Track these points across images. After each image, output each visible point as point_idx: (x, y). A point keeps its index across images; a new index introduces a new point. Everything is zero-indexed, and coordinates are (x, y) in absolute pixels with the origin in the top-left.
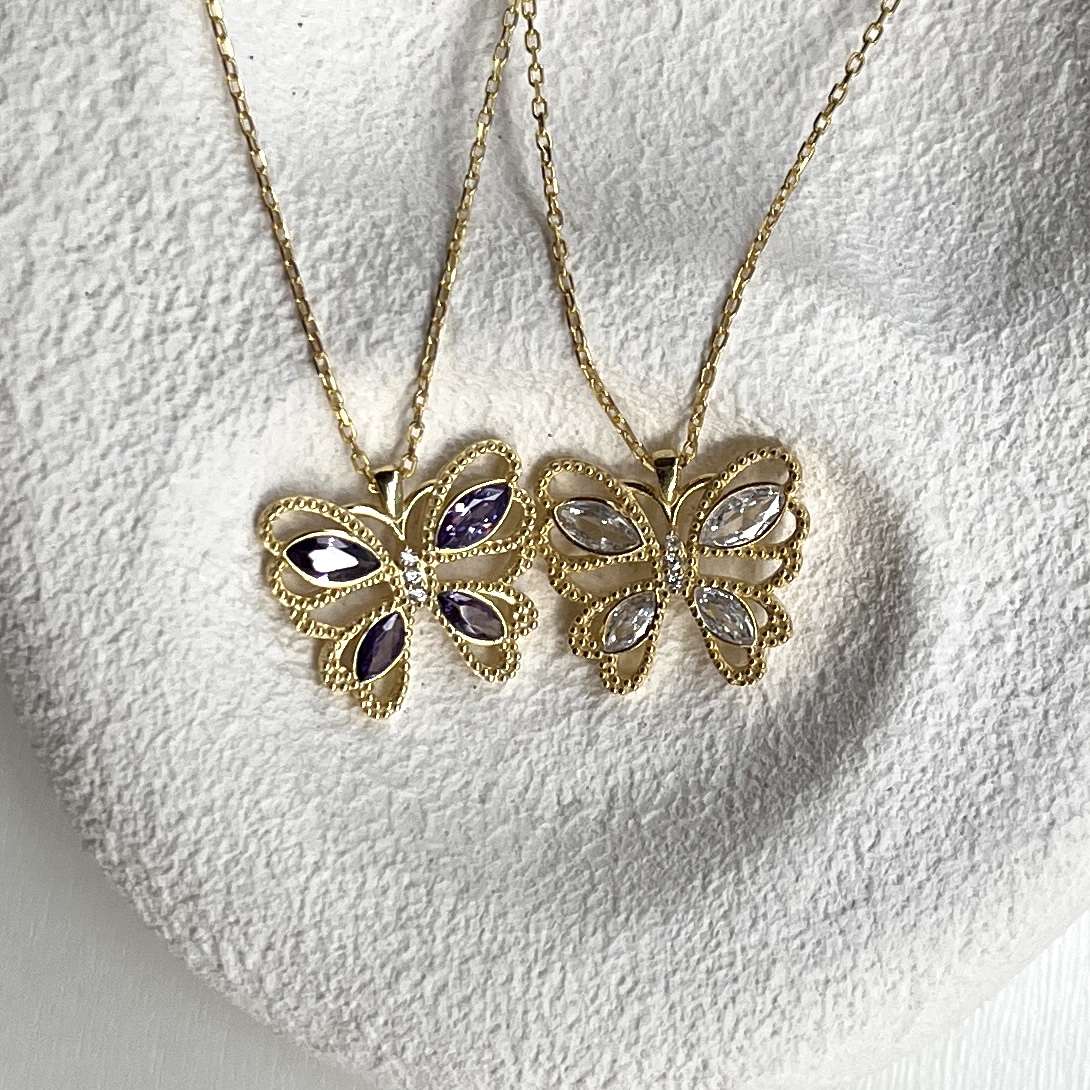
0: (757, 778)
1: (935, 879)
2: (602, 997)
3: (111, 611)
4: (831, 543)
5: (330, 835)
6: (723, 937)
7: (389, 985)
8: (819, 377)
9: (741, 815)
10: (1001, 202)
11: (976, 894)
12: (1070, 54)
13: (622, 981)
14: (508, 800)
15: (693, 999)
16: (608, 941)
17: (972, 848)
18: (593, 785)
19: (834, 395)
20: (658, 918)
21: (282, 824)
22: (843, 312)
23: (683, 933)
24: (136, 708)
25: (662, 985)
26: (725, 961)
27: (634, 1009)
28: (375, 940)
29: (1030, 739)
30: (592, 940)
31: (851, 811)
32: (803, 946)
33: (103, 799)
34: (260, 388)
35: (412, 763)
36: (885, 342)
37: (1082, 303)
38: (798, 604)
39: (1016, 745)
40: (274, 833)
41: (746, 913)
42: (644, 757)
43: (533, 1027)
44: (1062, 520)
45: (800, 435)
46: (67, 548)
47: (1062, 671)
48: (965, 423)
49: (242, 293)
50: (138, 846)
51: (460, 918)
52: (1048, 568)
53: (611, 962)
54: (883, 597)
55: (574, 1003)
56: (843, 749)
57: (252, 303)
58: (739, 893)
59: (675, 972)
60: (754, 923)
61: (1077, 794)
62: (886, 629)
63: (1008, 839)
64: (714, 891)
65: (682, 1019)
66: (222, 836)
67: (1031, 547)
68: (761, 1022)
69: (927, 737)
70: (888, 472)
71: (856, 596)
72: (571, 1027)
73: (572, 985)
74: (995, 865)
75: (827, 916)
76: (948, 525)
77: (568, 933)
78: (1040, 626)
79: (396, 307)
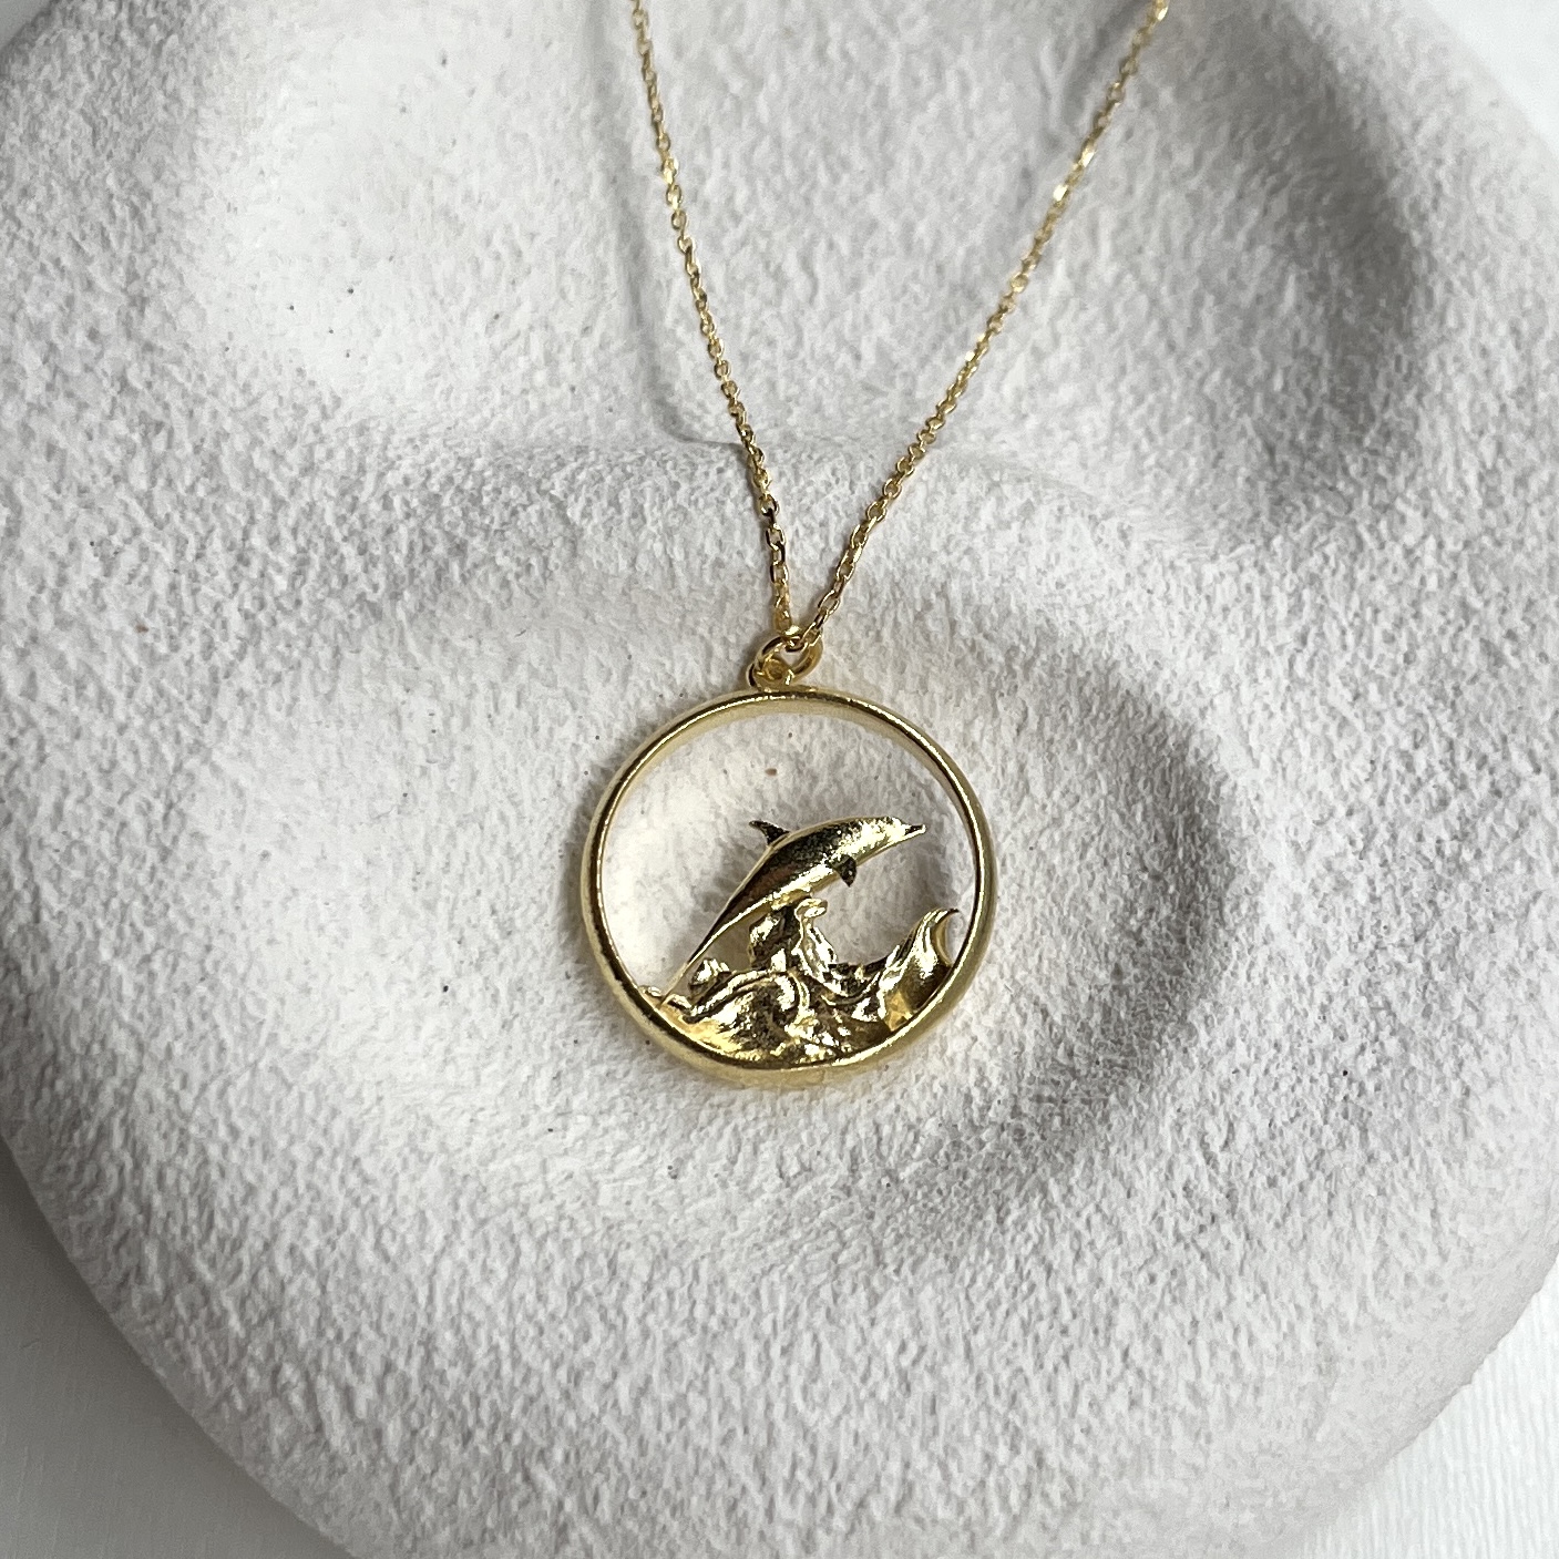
0: (1050, 1099)
1: (1320, 1176)
2: (877, 1373)
3: (140, 925)
4: (1101, 812)
5: (463, 1202)
6: (1038, 1275)
7: (566, 1395)
8: (1050, 579)
9: (1037, 1138)
10: (1243, 433)
11: (1381, 1192)
12: (1293, 267)
13: (903, 1348)
14: (710, 1175)
15: (1008, 1362)
16: (875, 1298)
17: (1364, 1130)
18: (826, 1149)
19: (1073, 598)
20: (941, 1264)
21: (395, 1186)
22: (1067, 510)
23: (980, 1279)
24: (178, 1048)
25: (960, 1349)
26: (1046, 1309)
27: (925, 1385)
28: (541, 1332)
29: (1413, 998)
30: (852, 1301)
31: (1188, 1103)
32: (1152, 1279)
33: (137, 1190)
34: (325, 639)
35: (571, 1136)
36: (1127, 545)
37: (1366, 495)
38: (1069, 895)
39: (1396, 1006)
40: (383, 1201)
41: (1065, 1243)
42: (892, 1105)
43: (781, 1425)
44: (1397, 741)
45: (1037, 651)
46: (75, 852)
47: (1437, 913)
48: (1248, 635)
49: (294, 532)
50: (191, 1249)
51: (659, 1291)
52: (1390, 798)
53: (883, 1325)
54: (1180, 854)
55: (837, 1385)
56: (1163, 1031)
57: (309, 542)
58: (1051, 1222)
59: (975, 1330)
60: (1078, 1255)
61: (1492, 1056)
62: (1193, 886)
63: (1411, 1115)
64: (1015, 1223)
65: (997, 1392)
66: (310, 1211)
67: (1363, 776)
68: (1112, 1388)
69: (1274, 1005)
70: (1159, 688)
71: (1145, 869)
72: (838, 1420)
73: (831, 1363)
74: (1399, 1152)
75: (1179, 1238)
76: (1250, 750)
77: (816, 1293)
78: (1394, 867)
79: (495, 526)
